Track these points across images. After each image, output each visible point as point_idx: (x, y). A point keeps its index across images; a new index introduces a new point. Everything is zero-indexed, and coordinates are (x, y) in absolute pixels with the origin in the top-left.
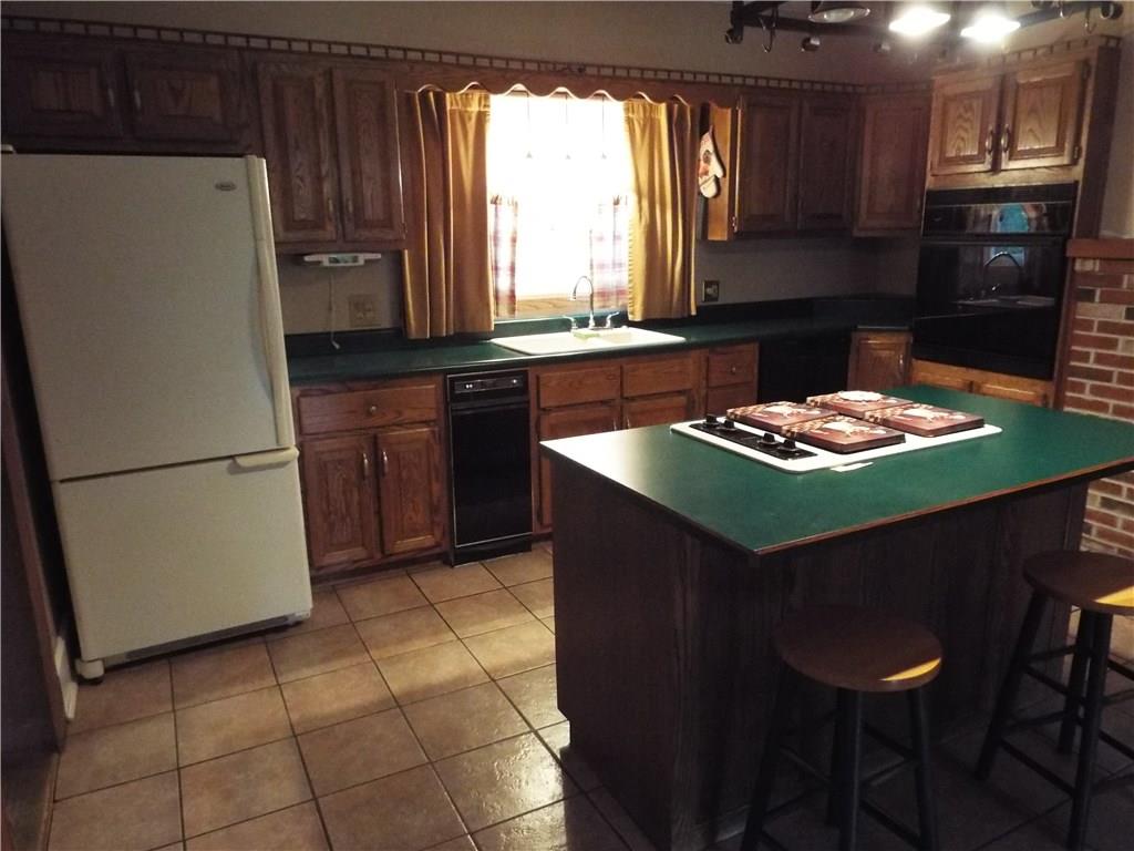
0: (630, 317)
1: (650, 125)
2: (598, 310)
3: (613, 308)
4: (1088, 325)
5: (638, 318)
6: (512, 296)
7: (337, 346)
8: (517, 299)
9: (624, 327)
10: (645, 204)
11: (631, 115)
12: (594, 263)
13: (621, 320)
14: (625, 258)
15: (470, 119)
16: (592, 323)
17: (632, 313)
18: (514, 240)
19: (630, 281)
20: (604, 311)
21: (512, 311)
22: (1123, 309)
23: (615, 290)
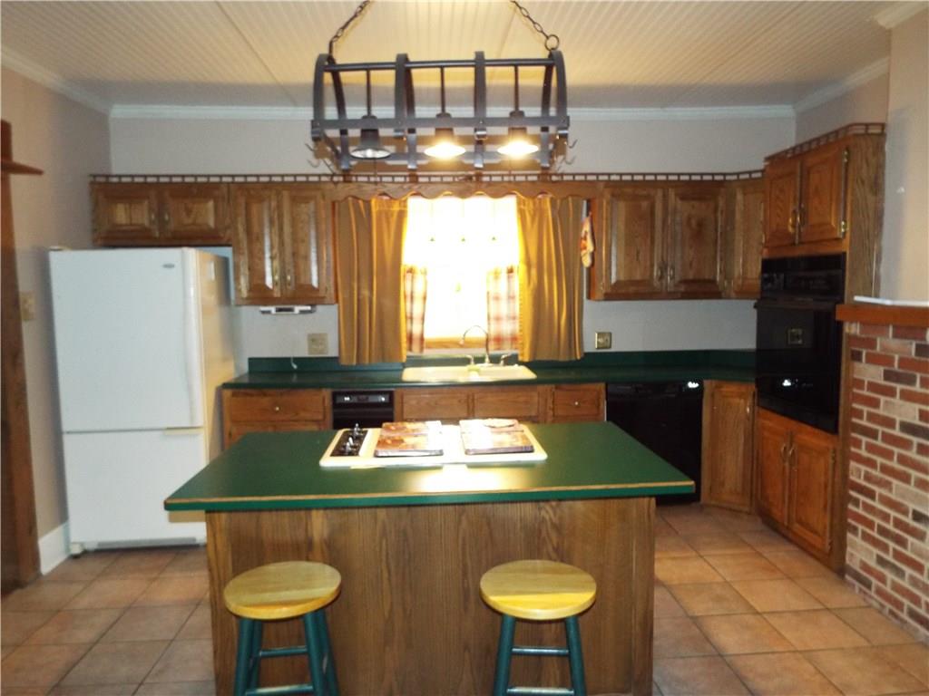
0: (520, 358)
1: (538, 213)
2: (493, 352)
3: (507, 351)
4: (859, 384)
5: (526, 359)
6: (422, 339)
7: (295, 367)
8: (425, 341)
9: (516, 365)
10: (534, 272)
11: (522, 207)
12: (492, 316)
13: (512, 360)
14: (517, 312)
15: (392, 215)
16: (487, 360)
17: (522, 355)
18: (425, 298)
19: (521, 331)
20: (498, 352)
21: (422, 349)
22: (881, 369)
23: (509, 337)
